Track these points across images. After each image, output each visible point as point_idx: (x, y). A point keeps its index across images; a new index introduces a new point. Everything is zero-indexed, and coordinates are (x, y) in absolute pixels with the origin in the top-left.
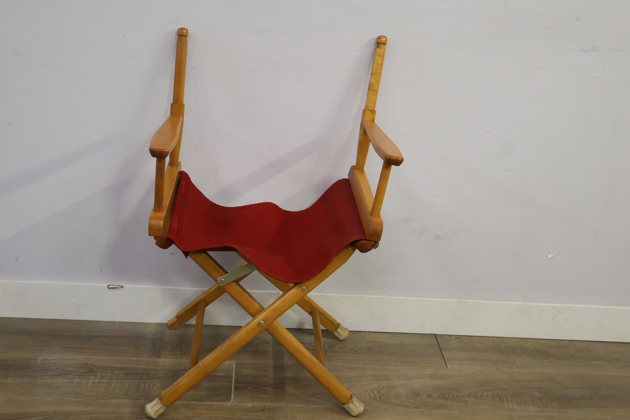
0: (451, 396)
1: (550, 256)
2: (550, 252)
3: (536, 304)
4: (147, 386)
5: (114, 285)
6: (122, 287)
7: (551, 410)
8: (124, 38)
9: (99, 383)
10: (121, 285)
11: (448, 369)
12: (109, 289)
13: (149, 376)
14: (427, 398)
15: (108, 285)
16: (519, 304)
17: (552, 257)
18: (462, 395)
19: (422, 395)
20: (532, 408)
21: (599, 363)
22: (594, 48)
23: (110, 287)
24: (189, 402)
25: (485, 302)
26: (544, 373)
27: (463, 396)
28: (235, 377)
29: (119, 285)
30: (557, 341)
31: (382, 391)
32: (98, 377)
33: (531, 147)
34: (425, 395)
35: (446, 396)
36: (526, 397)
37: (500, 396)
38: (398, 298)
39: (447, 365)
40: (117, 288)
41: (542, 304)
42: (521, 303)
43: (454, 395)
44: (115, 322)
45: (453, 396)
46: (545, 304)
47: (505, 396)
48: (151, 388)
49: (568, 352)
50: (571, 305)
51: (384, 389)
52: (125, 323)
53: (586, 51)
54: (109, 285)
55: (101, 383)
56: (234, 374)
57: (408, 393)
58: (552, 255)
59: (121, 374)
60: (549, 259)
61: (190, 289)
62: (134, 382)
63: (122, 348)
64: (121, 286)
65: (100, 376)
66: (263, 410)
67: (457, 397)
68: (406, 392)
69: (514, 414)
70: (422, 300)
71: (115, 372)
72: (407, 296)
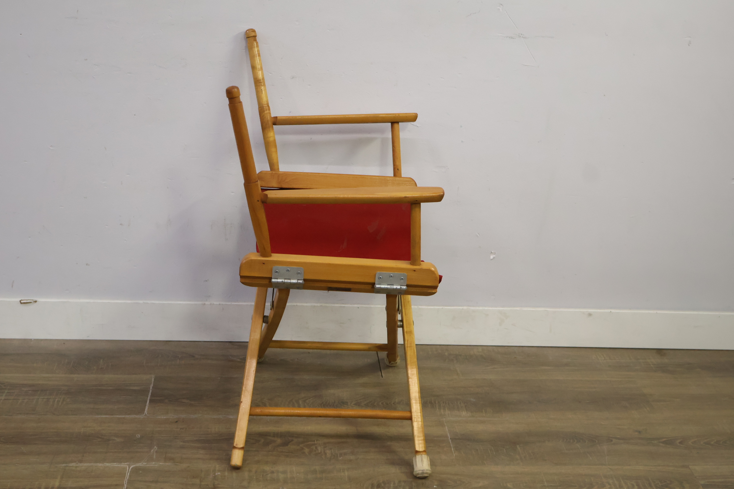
0: (380, 404)
1: (492, 257)
2: (492, 252)
3: (481, 308)
4: (56, 402)
5: (27, 300)
6: (36, 302)
7: (484, 415)
8: (21, 35)
9: (5, 399)
10: (35, 299)
11: (382, 377)
12: (22, 305)
13: (60, 392)
14: (354, 406)
15: (20, 300)
16: (463, 309)
17: (494, 258)
18: (393, 402)
19: (349, 404)
20: (464, 413)
21: (546, 368)
22: (520, 35)
23: (22, 302)
24: (99, 416)
25: (426, 307)
26: (484, 379)
27: (394, 404)
28: (152, 391)
29: (33, 300)
30: (506, 347)
31: (307, 401)
32: (4, 394)
33: (462, 141)
34: (353, 403)
35: (375, 404)
36: (460, 403)
37: (433, 402)
38: (333, 305)
39: (382, 373)
40: (31, 302)
41: (486, 308)
42: (465, 308)
43: (384, 403)
44: (31, 340)
45: (382, 403)
46: (490, 308)
47: (438, 402)
48: (60, 403)
49: (515, 357)
50: (518, 309)
51: (310, 398)
52: (42, 340)
53: (512, 38)
54: (22, 300)
55: (7, 399)
56: (151, 388)
57: (334, 402)
58: (494, 256)
59: (30, 390)
60: (491, 260)
61: (109, 302)
62: (43, 398)
63: (35, 365)
64: (34, 301)
65: (7, 393)
66: (177, 422)
67: (387, 404)
68: (333, 401)
69: (444, 419)
70: (358, 308)
71: (23, 389)
72: (343, 304)
